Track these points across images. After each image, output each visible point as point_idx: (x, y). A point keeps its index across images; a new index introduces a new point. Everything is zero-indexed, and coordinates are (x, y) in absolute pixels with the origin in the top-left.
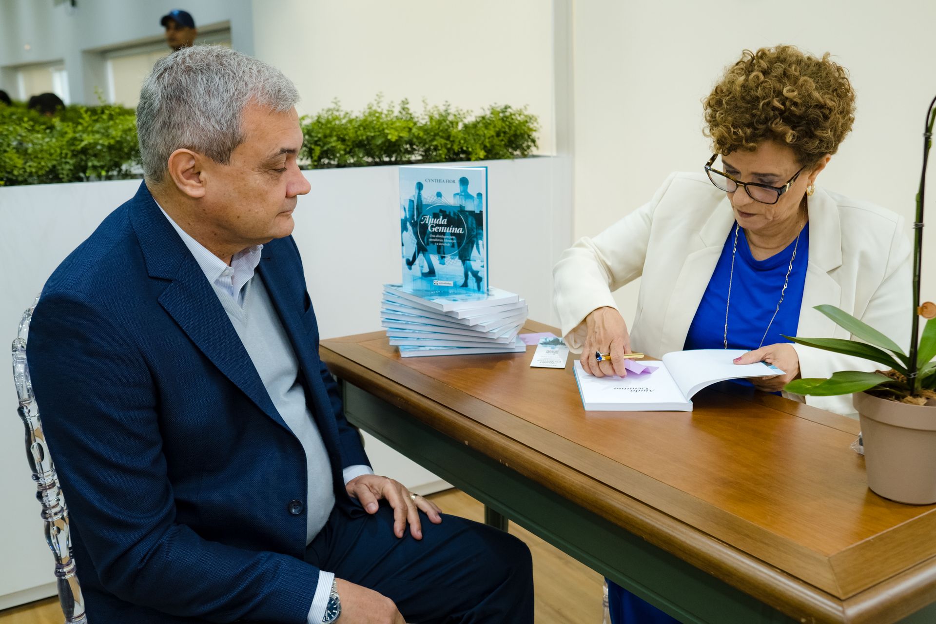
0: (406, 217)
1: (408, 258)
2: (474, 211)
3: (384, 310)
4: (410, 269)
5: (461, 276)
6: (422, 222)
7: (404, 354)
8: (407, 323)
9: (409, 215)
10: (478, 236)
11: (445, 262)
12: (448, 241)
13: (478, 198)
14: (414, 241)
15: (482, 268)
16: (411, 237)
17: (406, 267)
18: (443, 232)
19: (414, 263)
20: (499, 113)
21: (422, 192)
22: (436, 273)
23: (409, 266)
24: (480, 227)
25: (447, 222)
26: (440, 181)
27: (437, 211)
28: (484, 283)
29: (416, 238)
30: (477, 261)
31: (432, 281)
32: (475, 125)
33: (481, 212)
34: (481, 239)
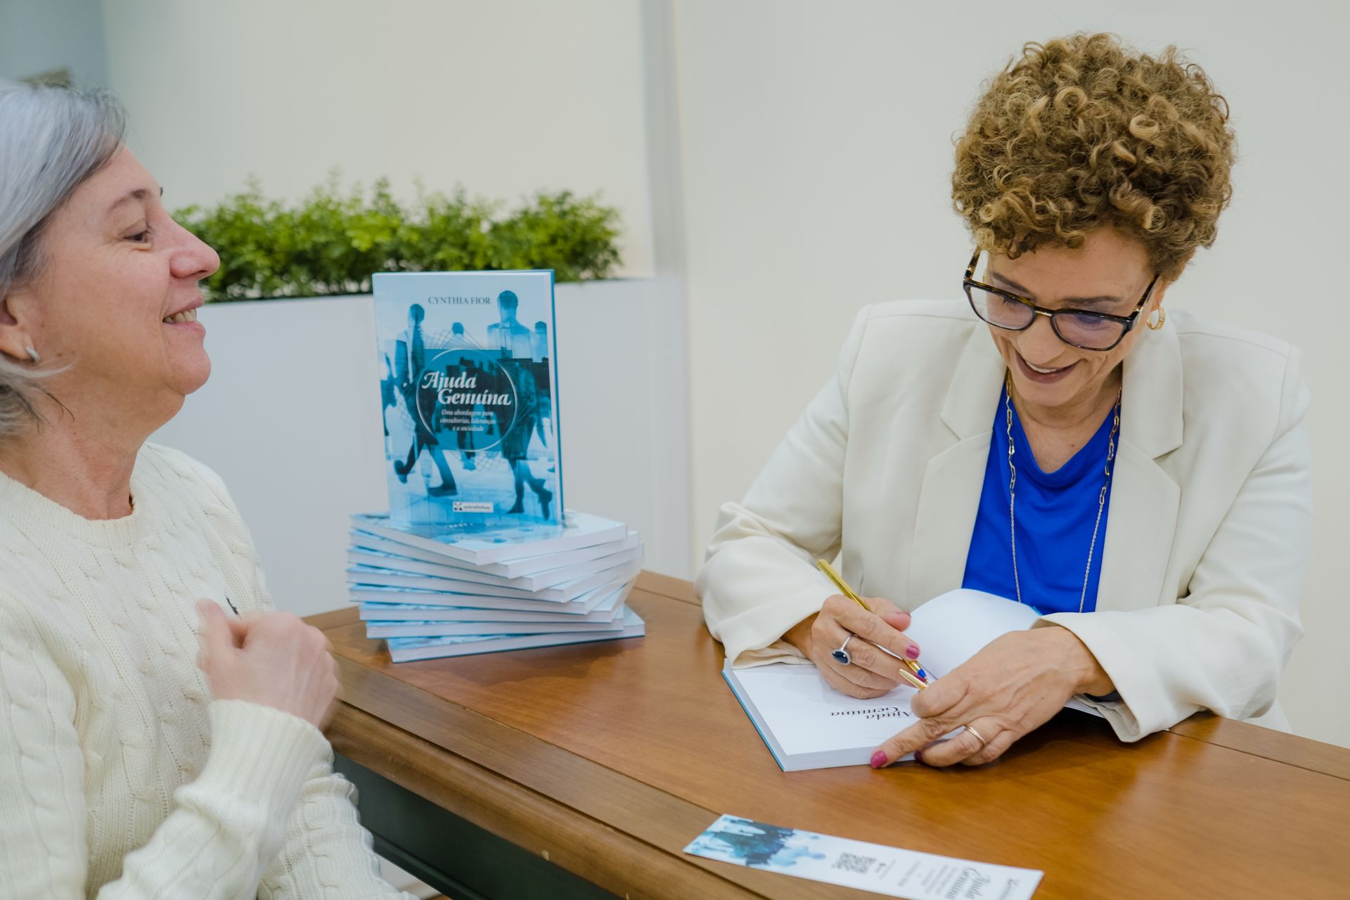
0: (391, 377)
1: (398, 459)
2: (531, 360)
3: (354, 567)
4: (404, 481)
5: (509, 492)
6: (425, 384)
7: (398, 656)
8: (402, 590)
9: (397, 371)
10: (541, 410)
11: (476, 464)
12: (479, 423)
13: (539, 333)
14: (410, 424)
15: (552, 473)
16: (404, 417)
17: (396, 477)
18: (470, 404)
19: (413, 469)
20: (552, 204)
21: (423, 324)
22: (458, 487)
23: (402, 477)
24: (544, 391)
25: (476, 383)
26: (458, 300)
27: (456, 362)
28: (555, 504)
29: (414, 419)
30: (540, 458)
31: (450, 503)
32: (511, 225)
33: (545, 360)
34: (547, 414)
